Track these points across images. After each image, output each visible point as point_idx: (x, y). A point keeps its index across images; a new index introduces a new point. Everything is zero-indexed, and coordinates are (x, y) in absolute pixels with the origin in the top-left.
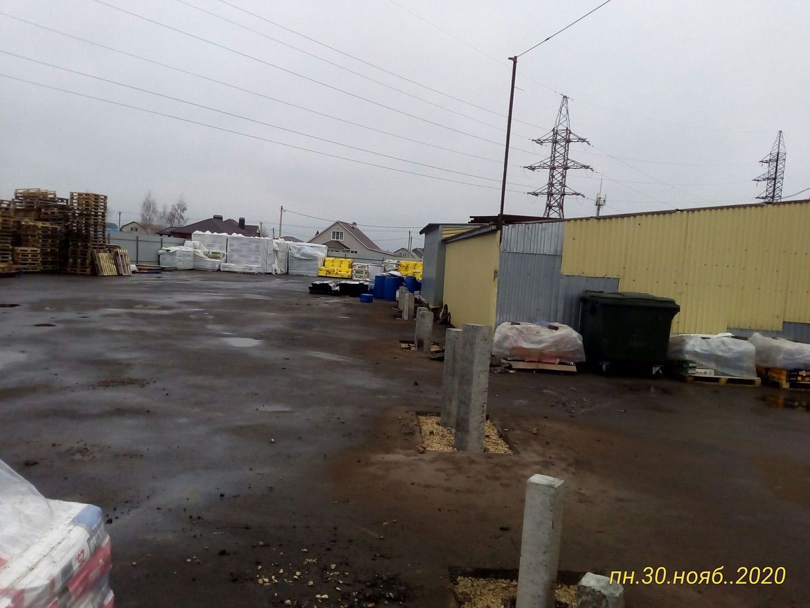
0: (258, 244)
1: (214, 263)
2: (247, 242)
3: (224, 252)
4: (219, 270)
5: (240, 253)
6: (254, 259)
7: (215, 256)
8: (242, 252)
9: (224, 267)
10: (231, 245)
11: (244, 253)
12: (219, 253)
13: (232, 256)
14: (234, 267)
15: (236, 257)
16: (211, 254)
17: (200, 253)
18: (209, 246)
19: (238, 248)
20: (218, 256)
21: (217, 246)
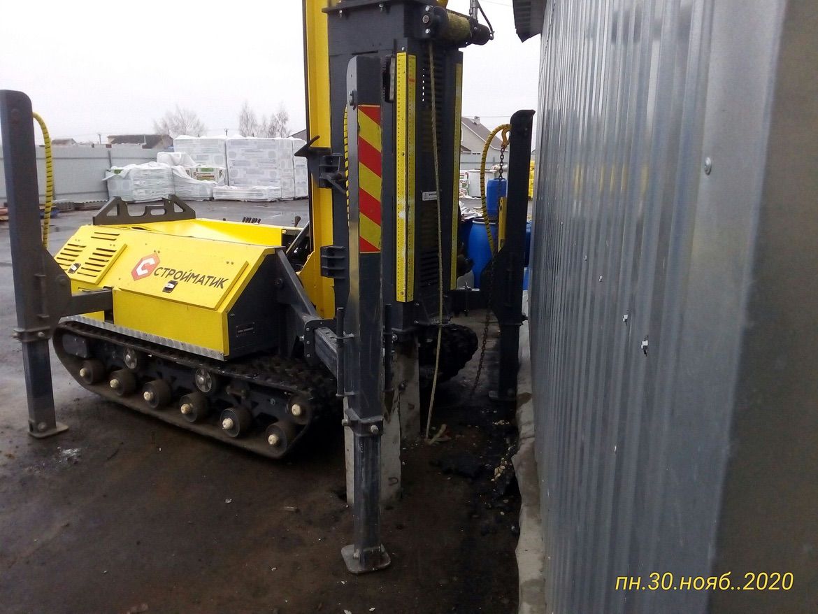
0: (272, 150)
1: (204, 187)
2: (256, 147)
3: (223, 167)
4: (212, 199)
5: (248, 168)
6: (269, 177)
7: (206, 175)
8: (249, 165)
9: (219, 193)
10: (233, 155)
11: (253, 167)
12: (212, 170)
13: (235, 173)
14: (236, 192)
15: (240, 174)
16: (199, 172)
17: (180, 171)
18: (200, 158)
19: (243, 158)
20: (212, 174)
21: (212, 157)
